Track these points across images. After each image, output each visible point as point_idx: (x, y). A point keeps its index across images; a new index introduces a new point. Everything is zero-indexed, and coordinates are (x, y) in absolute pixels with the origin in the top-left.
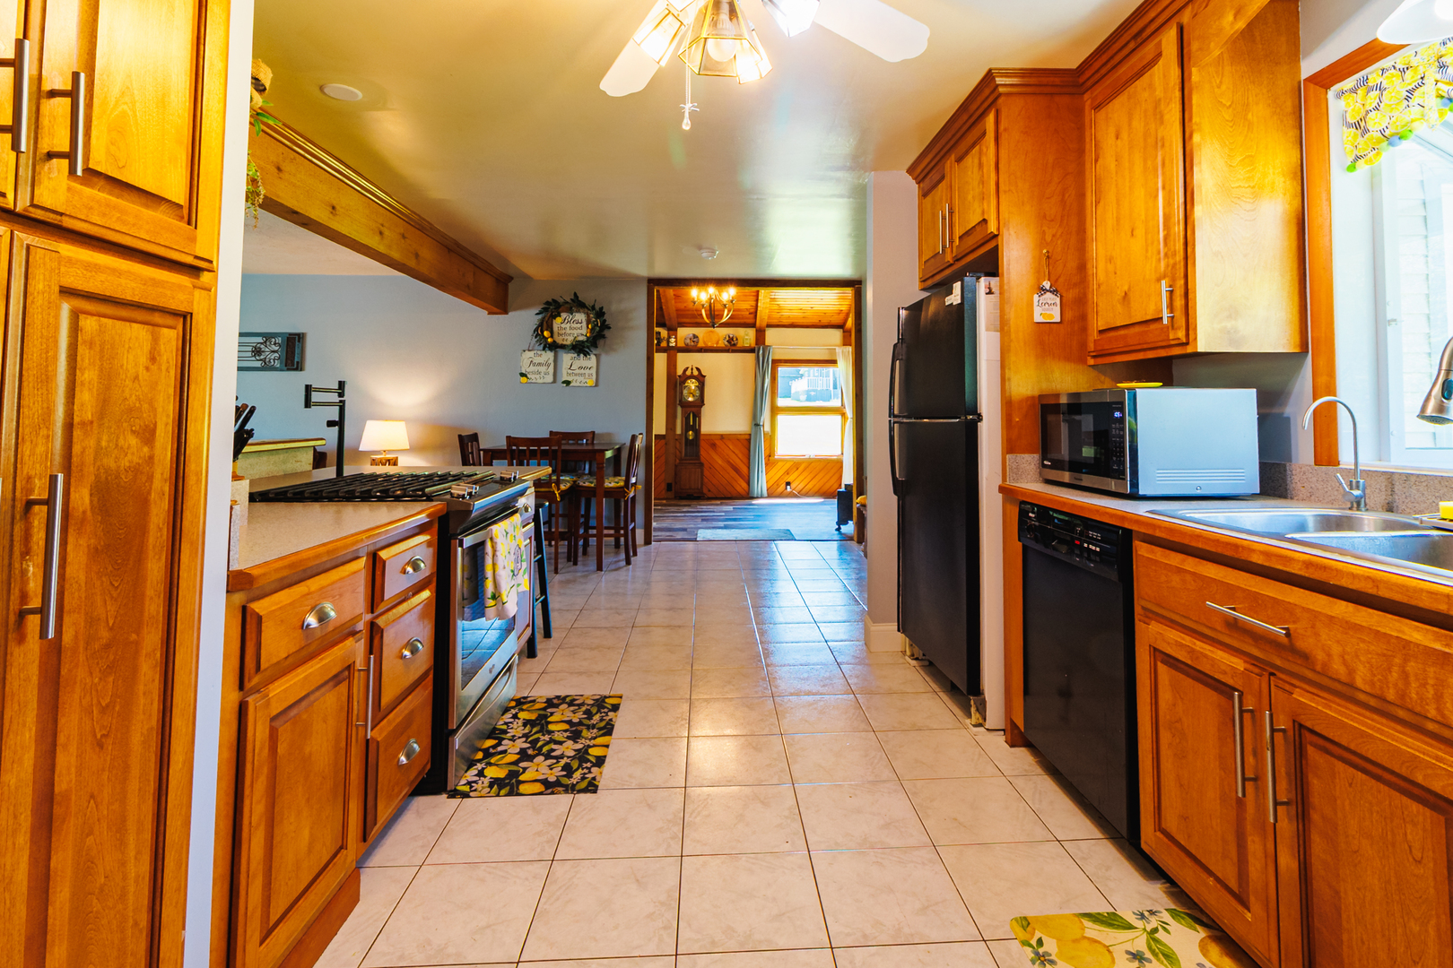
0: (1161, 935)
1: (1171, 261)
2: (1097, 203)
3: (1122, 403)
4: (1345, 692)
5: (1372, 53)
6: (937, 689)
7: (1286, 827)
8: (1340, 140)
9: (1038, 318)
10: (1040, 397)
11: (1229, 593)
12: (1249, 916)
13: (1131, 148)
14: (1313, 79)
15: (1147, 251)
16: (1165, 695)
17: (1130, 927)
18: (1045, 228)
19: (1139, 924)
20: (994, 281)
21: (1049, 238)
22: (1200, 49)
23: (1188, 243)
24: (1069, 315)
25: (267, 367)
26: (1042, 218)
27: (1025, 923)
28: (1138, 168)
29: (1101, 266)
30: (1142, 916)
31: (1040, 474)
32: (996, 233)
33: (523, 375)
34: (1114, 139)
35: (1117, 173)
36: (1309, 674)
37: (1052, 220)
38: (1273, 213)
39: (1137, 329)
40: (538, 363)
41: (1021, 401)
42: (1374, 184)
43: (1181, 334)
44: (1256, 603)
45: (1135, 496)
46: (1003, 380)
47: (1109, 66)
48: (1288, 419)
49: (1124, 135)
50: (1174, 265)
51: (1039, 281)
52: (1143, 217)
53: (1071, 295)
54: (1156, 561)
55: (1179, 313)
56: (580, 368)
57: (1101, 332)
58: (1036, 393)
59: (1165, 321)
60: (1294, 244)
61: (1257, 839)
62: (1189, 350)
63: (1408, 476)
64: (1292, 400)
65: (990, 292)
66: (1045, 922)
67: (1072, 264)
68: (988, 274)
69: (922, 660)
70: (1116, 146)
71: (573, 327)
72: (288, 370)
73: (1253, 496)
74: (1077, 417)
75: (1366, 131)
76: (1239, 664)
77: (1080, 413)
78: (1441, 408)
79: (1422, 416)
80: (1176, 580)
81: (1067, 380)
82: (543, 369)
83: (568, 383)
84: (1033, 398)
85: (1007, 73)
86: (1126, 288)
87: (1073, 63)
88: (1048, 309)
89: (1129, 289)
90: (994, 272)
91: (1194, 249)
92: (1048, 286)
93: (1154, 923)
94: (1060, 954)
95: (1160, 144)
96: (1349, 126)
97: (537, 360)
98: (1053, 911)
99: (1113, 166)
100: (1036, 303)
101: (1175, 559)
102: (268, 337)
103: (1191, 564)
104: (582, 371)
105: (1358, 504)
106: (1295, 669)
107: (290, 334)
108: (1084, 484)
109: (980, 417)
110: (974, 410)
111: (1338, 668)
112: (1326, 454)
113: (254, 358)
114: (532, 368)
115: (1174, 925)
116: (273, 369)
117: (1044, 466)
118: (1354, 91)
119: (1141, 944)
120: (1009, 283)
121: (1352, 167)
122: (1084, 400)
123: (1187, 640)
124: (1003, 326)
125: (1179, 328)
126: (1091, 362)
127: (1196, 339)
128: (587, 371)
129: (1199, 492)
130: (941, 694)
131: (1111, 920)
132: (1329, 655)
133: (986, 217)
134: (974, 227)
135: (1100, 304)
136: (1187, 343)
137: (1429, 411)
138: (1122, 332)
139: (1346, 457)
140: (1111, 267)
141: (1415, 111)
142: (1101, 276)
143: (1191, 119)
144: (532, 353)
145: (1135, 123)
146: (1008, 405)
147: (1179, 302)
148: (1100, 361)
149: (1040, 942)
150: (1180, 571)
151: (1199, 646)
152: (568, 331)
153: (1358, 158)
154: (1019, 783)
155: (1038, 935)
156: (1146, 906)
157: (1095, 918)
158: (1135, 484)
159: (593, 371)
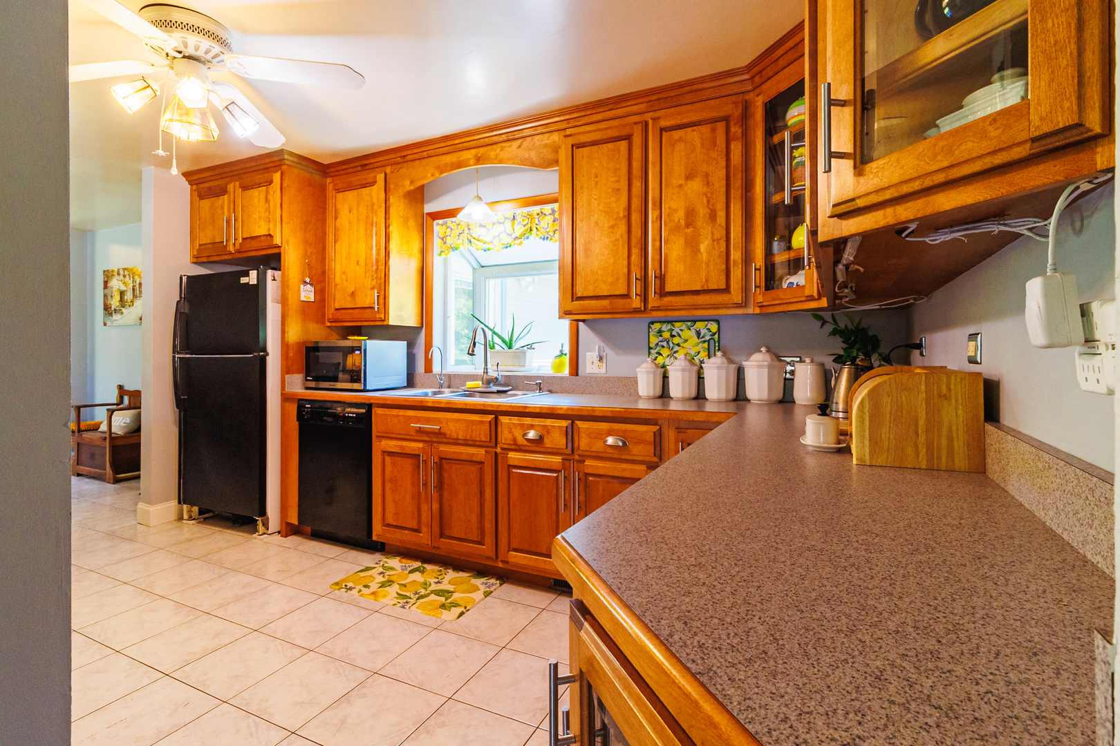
0: (386, 565)
1: (379, 282)
2: (335, 242)
3: (360, 347)
4: (456, 442)
5: (451, 213)
6: (221, 529)
7: (435, 495)
8: (437, 243)
9: (303, 299)
10: (304, 343)
11: (418, 420)
12: (421, 535)
13: (358, 220)
14: (430, 214)
15: (366, 274)
16: (389, 468)
17: (375, 568)
18: (308, 248)
19: (377, 565)
20: (277, 273)
21: (309, 254)
22: (394, 189)
23: (386, 275)
24: (318, 298)
26: (306, 241)
27: (337, 584)
28: (362, 232)
29: (338, 275)
30: (377, 563)
31: (304, 384)
32: (280, 245)
34: (348, 212)
35: (349, 230)
36: (445, 440)
37: (311, 244)
38: (414, 264)
39: (358, 311)
41: (293, 345)
42: (445, 262)
43: (382, 316)
44: (428, 421)
45: (365, 390)
46: (283, 332)
47: (345, 172)
48: (415, 354)
49: (355, 211)
50: (380, 284)
51: (303, 277)
52: (364, 257)
53: (319, 287)
54: (386, 414)
55: (382, 306)
57: (336, 309)
58: (301, 340)
59: (376, 309)
60: (420, 281)
61: (425, 505)
62: (385, 323)
63: (455, 375)
64: (417, 345)
65: (274, 280)
66: (344, 580)
67: (319, 271)
68: (273, 269)
69: (198, 519)
70: (349, 216)
73: (405, 387)
74: (317, 354)
75: (445, 243)
76: (420, 445)
77: (318, 352)
78: (473, 351)
79: (468, 354)
80: (395, 420)
81: (317, 333)
84: (299, 343)
85: (291, 154)
86: (353, 289)
87: (326, 162)
88: (307, 294)
89: (355, 290)
90: (277, 268)
91: (389, 278)
92: (308, 281)
93: (382, 563)
94: (355, 585)
95: (374, 225)
96: (440, 238)
98: (344, 577)
99: (347, 225)
100: (302, 290)
101: (395, 412)
103: (401, 412)
105: (441, 386)
106: (440, 440)
108: (321, 387)
109: (267, 354)
110: (264, 349)
111: (454, 435)
112: (428, 369)
115: (388, 560)
117: (307, 380)
118: (442, 225)
119: (381, 570)
120: (288, 276)
121: (440, 255)
122: (320, 345)
123: (399, 443)
124: (284, 301)
125: (381, 313)
126: (329, 324)
127: (388, 319)
129: (387, 387)
130: (226, 531)
131: (367, 569)
132: (452, 432)
133: (271, 233)
134: (260, 236)
135: (337, 294)
136: (384, 320)
137: (470, 352)
138: (349, 311)
139: (436, 368)
140: (344, 277)
141: (460, 242)
142: (338, 280)
143: (389, 219)
145: (361, 209)
146: (285, 346)
147: (382, 301)
148: (334, 324)
149: (346, 586)
150: (397, 416)
151: (404, 443)
153: (442, 252)
154: (301, 548)
155: (344, 584)
156: (377, 561)
157: (362, 571)
158: (365, 385)
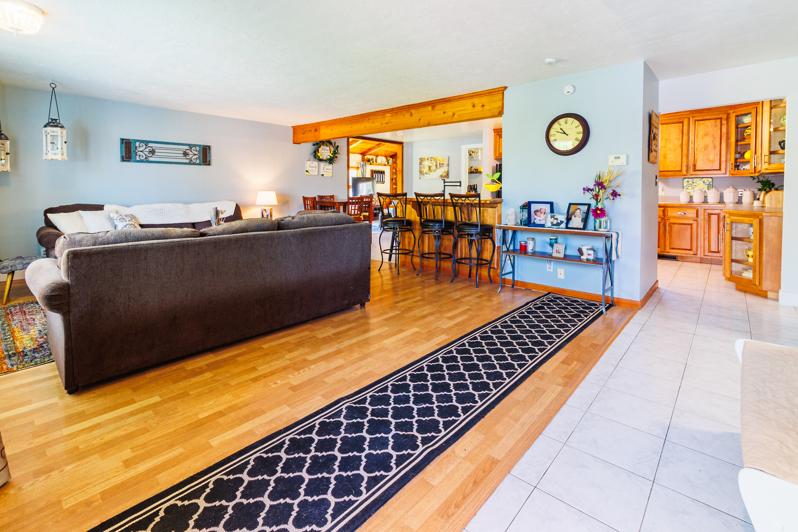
25: (191, 163)
33: (307, 171)
40: (312, 166)
56: (327, 169)
71: (325, 152)
72: (204, 165)
82: (314, 169)
83: (323, 175)
97: (312, 165)
102: (191, 146)
104: (327, 170)
107: (204, 146)
113: (184, 158)
114: (310, 169)
116: (195, 164)
128: (329, 171)
144: (310, 162)
152: (324, 154)
159: (331, 170)
